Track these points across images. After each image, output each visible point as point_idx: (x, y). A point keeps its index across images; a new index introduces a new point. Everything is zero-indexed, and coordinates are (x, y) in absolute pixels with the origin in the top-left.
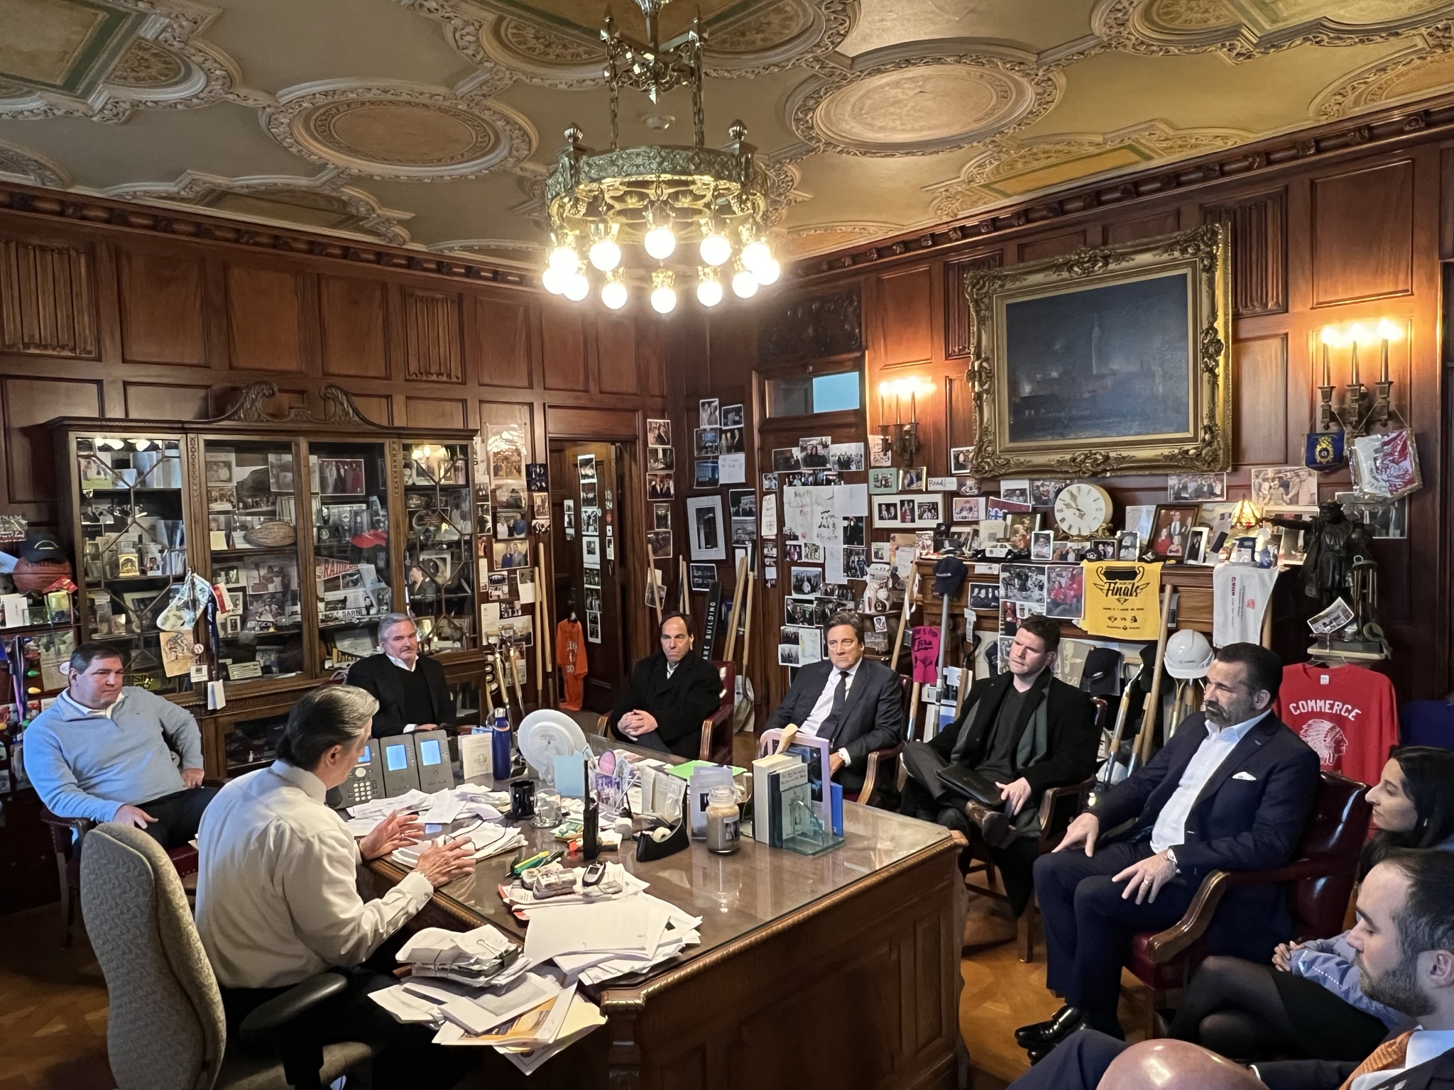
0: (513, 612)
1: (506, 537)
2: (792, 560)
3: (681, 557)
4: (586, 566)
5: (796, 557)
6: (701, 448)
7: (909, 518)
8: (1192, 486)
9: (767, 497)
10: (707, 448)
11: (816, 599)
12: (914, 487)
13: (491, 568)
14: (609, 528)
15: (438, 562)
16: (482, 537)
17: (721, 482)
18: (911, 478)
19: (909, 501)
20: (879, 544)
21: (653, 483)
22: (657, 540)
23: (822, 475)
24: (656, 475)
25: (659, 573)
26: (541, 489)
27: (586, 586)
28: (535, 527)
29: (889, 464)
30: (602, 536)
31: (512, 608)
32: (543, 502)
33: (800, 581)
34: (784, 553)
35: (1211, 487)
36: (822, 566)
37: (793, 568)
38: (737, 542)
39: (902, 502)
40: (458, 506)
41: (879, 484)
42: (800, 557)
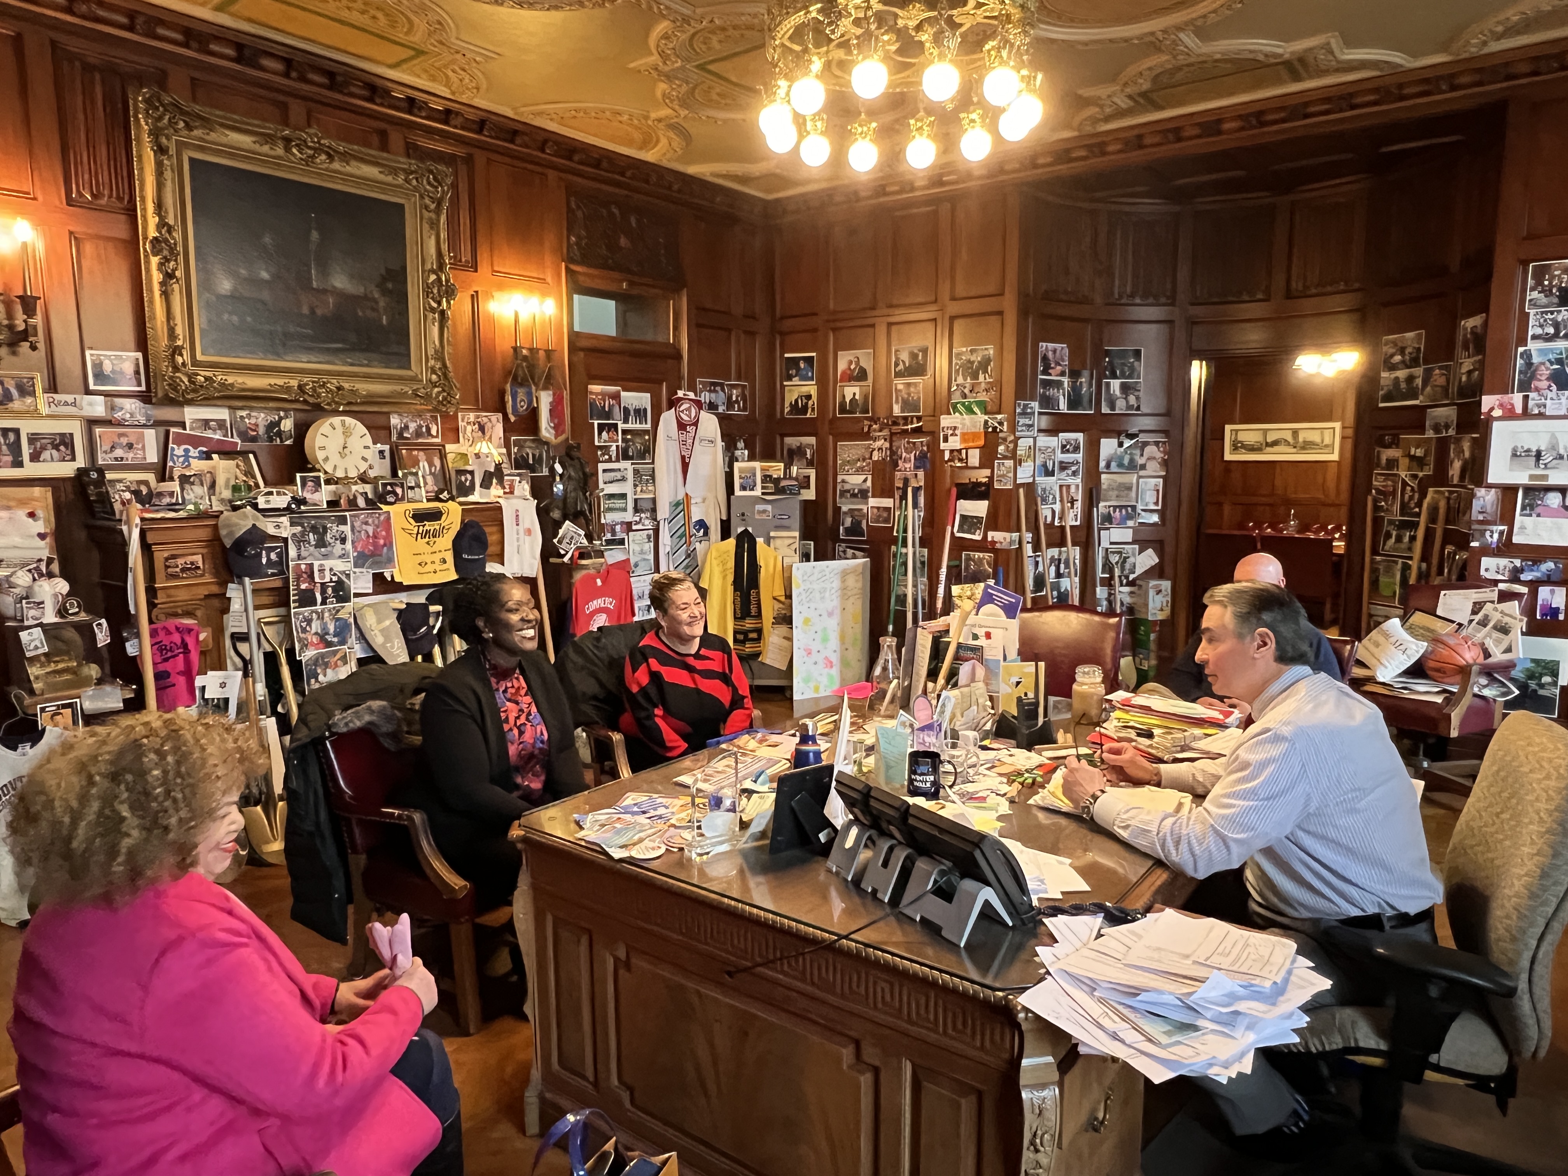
8: (413, 426)
12: (16, 406)
18: (6, 390)
35: (428, 429)
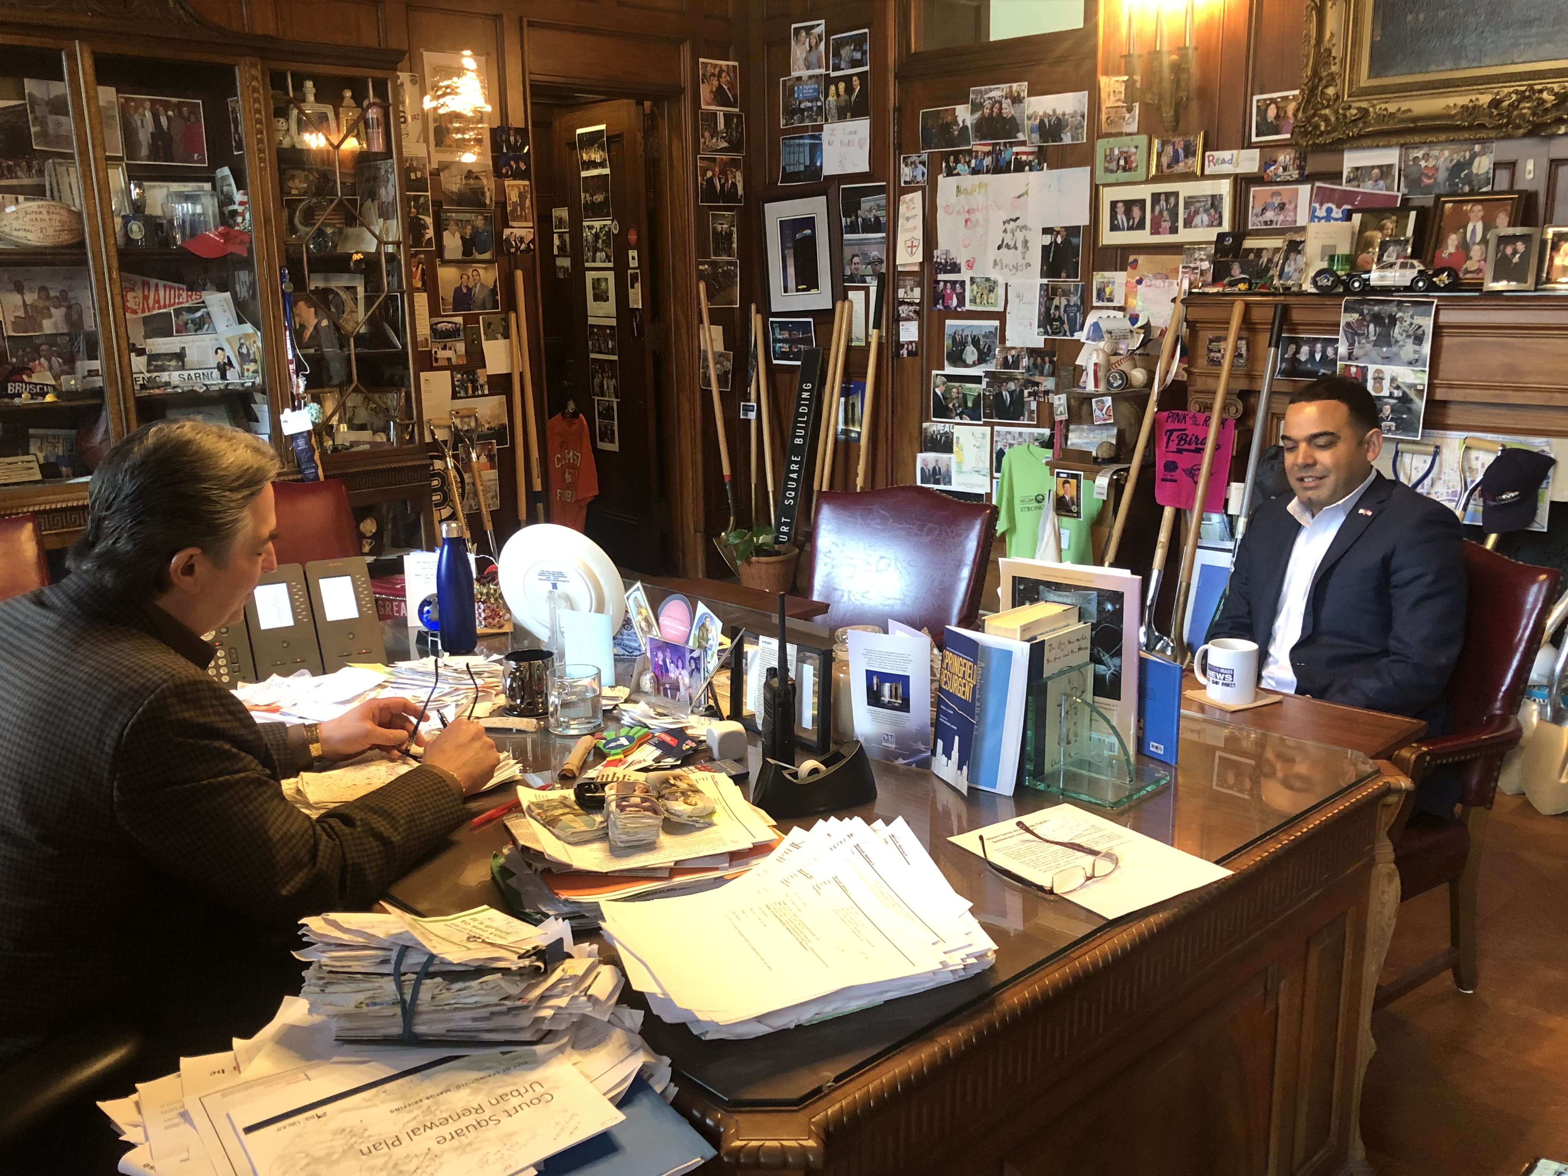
0: (475, 389)
1: (459, 256)
2: (947, 307)
3: (753, 307)
4: (591, 321)
5: (955, 302)
6: (791, 112)
7: (1166, 225)
9: (907, 197)
10: (802, 111)
11: (987, 374)
12: (1180, 168)
13: (434, 311)
14: (633, 253)
15: (341, 293)
16: (417, 253)
17: (826, 172)
18: (1176, 152)
19: (1168, 195)
20: (1106, 274)
21: (709, 174)
22: (715, 275)
23: (1008, 154)
24: (713, 160)
25: (717, 331)
26: (517, 175)
27: (593, 356)
28: (508, 240)
29: (1133, 127)
30: (620, 267)
31: (474, 381)
32: (521, 196)
33: (959, 345)
34: (934, 295)
36: (1001, 317)
37: (948, 322)
38: (852, 279)
39: (1156, 197)
40: (373, 195)
41: (1113, 166)
42: (961, 302)
